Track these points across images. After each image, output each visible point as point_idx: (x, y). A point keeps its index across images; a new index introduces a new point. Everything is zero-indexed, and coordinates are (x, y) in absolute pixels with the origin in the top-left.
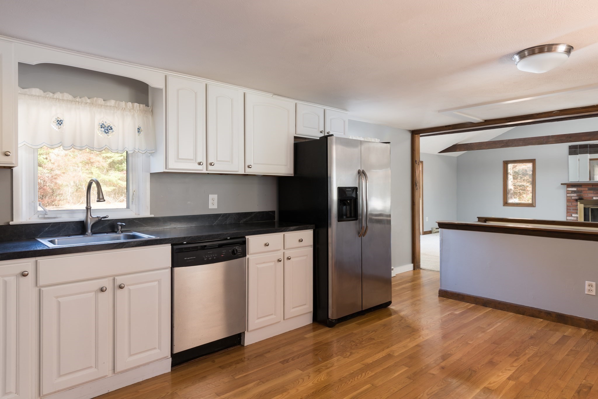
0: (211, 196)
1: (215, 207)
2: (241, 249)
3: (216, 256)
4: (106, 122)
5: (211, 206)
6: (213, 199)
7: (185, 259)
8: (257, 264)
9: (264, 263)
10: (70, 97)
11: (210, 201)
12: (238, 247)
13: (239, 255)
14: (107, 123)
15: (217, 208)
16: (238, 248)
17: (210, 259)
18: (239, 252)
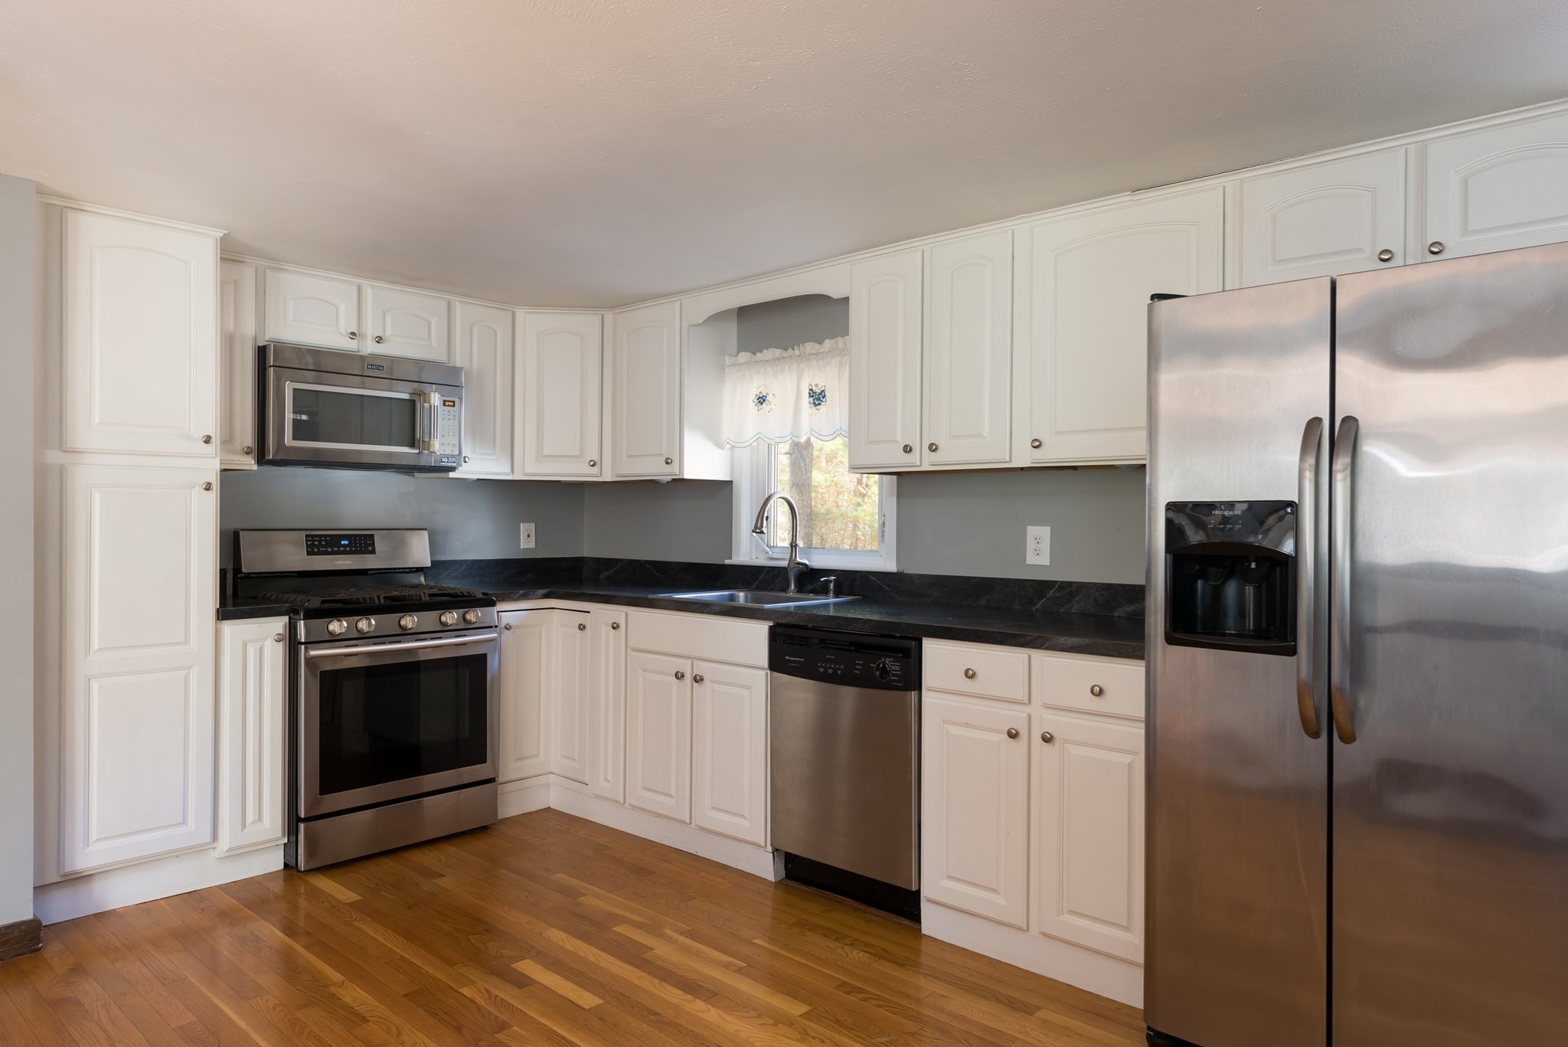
0: (1032, 531)
1: (1044, 560)
2: (898, 668)
3: (841, 669)
4: (816, 385)
5: (1031, 559)
6: (1038, 540)
7: (787, 658)
8: (946, 722)
9: (967, 725)
10: (778, 352)
11: (1031, 545)
12: (890, 661)
13: (895, 681)
14: (819, 387)
15: (1048, 564)
16: (892, 665)
17: (830, 671)
18: (894, 675)
